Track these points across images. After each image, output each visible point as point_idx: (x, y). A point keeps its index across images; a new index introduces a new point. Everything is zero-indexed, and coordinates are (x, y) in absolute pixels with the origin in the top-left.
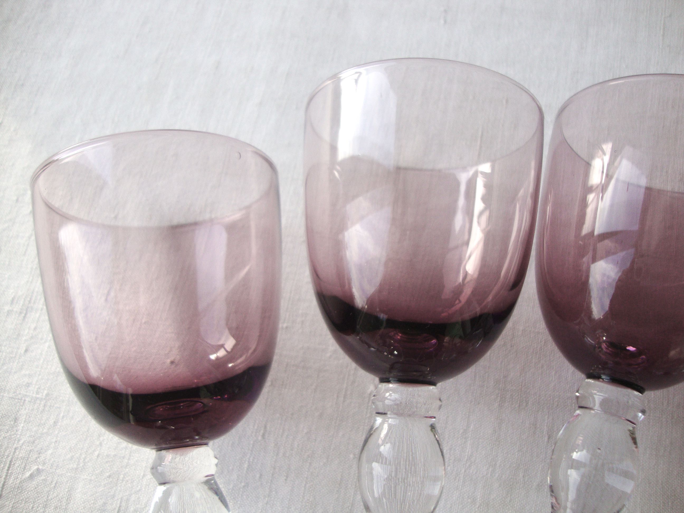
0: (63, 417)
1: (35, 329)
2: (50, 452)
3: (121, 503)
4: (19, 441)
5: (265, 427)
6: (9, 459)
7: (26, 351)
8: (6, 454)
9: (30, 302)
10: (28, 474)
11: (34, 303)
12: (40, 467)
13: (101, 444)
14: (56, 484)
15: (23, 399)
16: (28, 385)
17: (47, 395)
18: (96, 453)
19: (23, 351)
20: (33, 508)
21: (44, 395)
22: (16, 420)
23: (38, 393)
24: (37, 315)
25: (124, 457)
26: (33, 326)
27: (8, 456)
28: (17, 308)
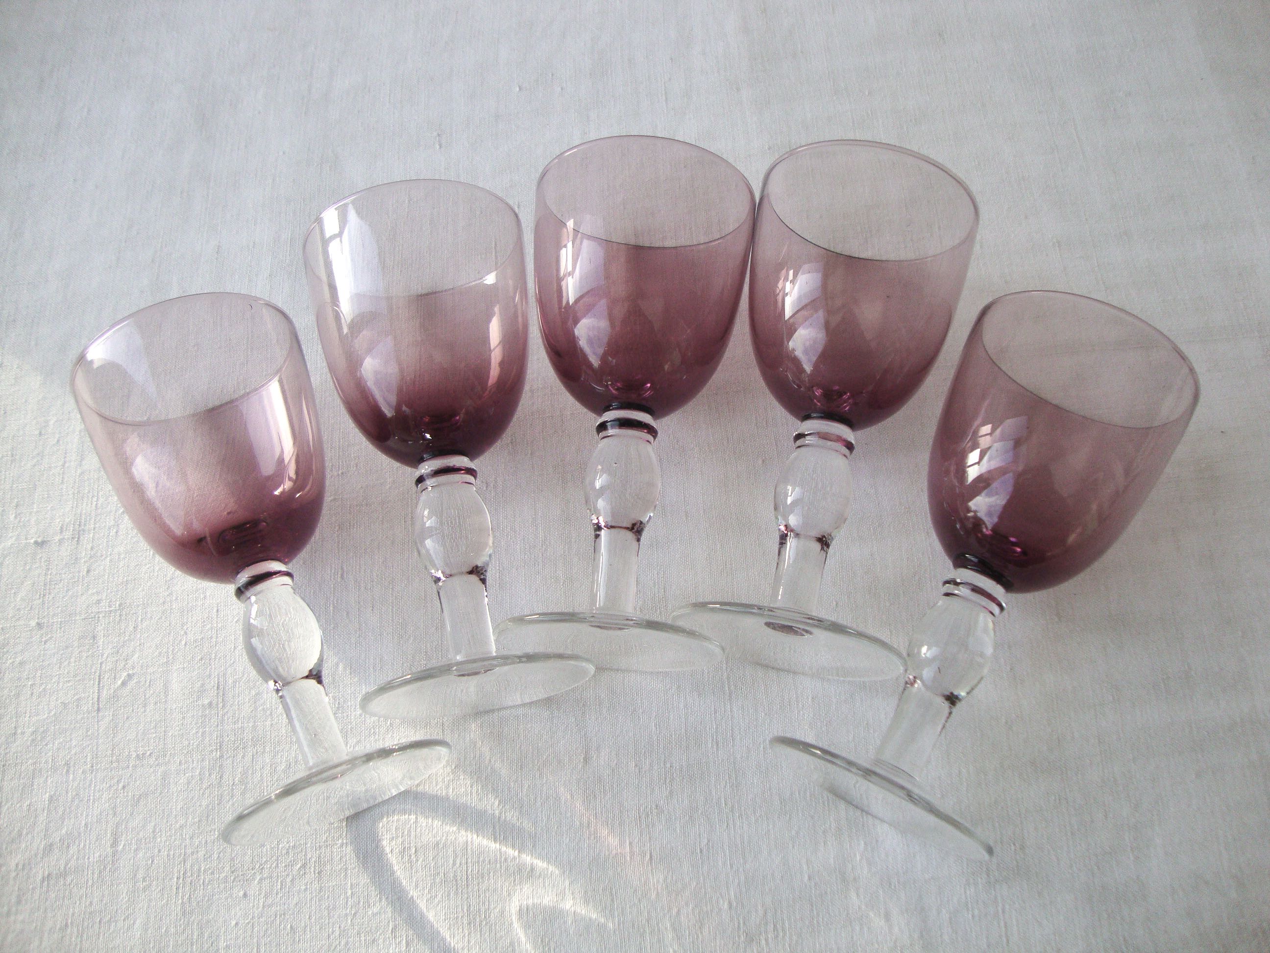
0: (142, 620)
1: (92, 548)
2: (136, 656)
3: (218, 679)
4: (102, 655)
5: (342, 568)
6: (97, 674)
7: (88, 571)
8: (93, 671)
9: (80, 525)
10: (120, 682)
11: (85, 525)
12: (131, 672)
13: (186, 633)
14: (150, 682)
15: (97, 616)
16: (99, 602)
17: (120, 605)
18: (183, 643)
19: (85, 572)
20: (133, 710)
21: (117, 606)
22: (94, 637)
23: (110, 606)
24: (91, 535)
25: (211, 638)
26: (89, 547)
27: (95, 672)
28: (67, 534)
